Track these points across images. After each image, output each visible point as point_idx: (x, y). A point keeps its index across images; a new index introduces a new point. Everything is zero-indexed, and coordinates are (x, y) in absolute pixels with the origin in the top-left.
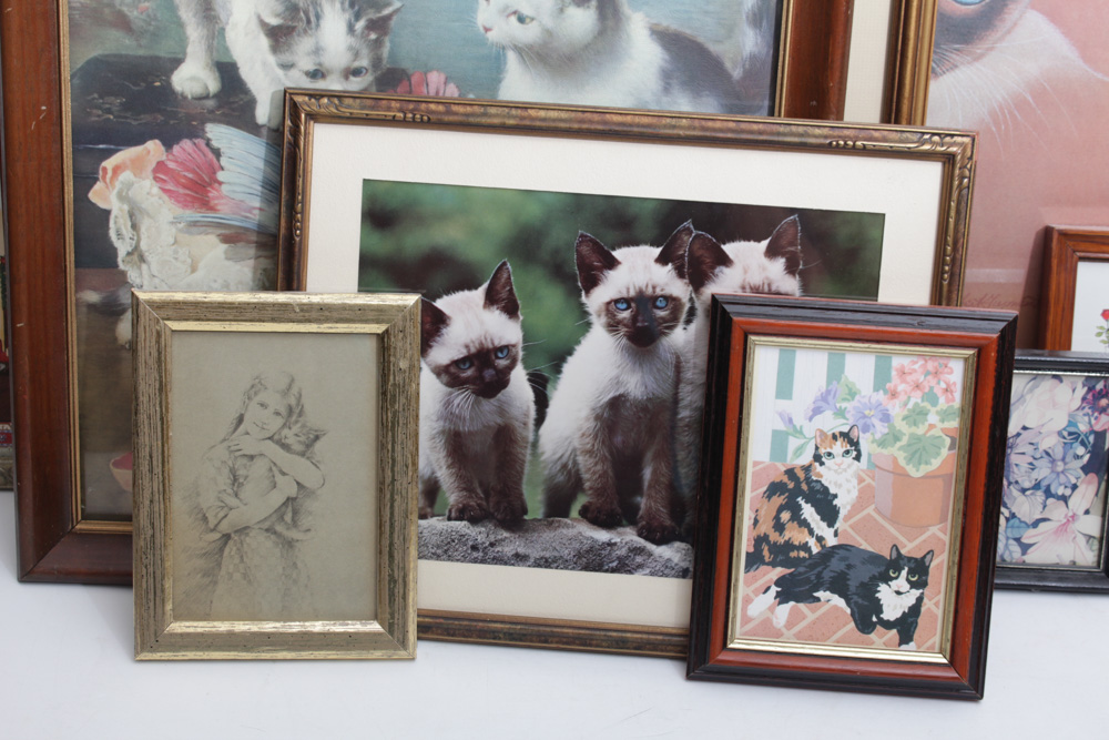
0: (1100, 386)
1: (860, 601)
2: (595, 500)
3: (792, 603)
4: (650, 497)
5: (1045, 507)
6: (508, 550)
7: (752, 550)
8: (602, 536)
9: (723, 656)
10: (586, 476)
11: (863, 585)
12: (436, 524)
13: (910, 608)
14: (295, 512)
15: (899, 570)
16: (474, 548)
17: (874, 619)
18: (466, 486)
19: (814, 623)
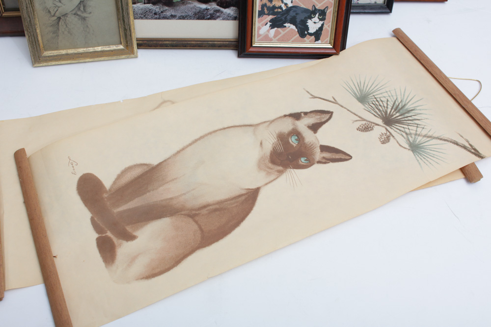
1: (301, 26)
3: (276, 28)
6: (168, 14)
7: (260, 10)
8: (204, 6)
9: (251, 49)
11: (302, 21)
12: (140, 6)
13: (319, 28)
14: (84, 7)
15: (315, 14)
17: (306, 33)
19: (284, 35)
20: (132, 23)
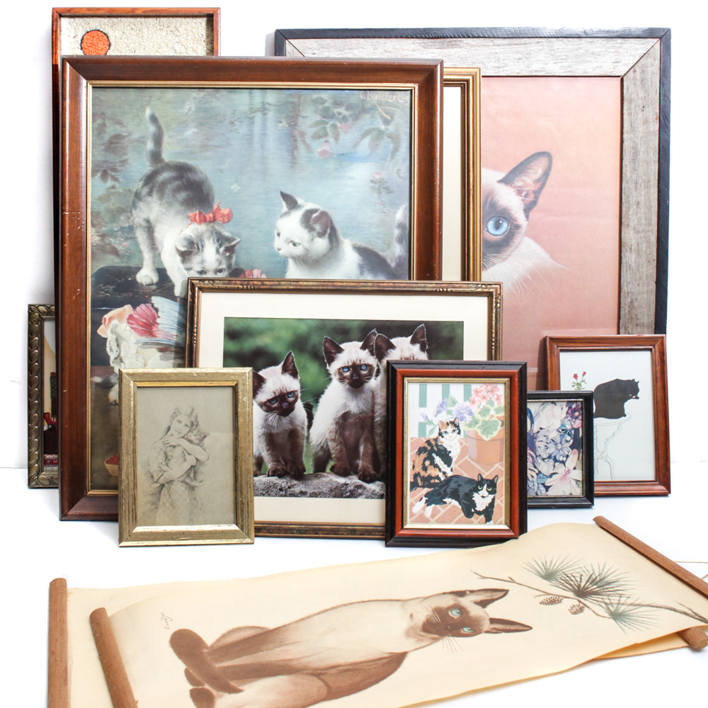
0: (574, 406)
1: (465, 502)
2: (337, 463)
3: (433, 505)
4: (363, 460)
5: (554, 467)
6: (297, 490)
7: (413, 480)
8: (342, 480)
9: (401, 532)
10: (333, 452)
11: (466, 494)
12: (262, 479)
13: (489, 504)
14: (195, 473)
15: (482, 486)
16: (281, 490)
17: (473, 510)
18: (276, 459)
19: (444, 514)
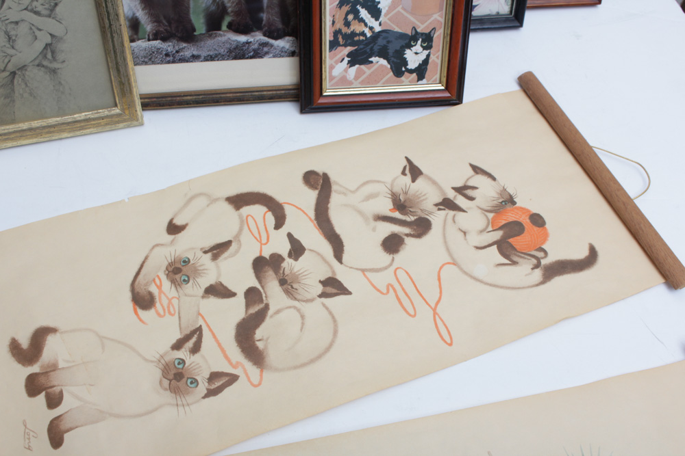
1: (395, 60)
2: (235, 18)
3: (357, 66)
4: (268, 13)
6: (188, 54)
7: (332, 39)
8: (242, 38)
9: (321, 101)
10: (228, 5)
11: (397, 52)
12: (142, 44)
13: (423, 61)
14: (53, 52)
15: (416, 41)
16: (167, 55)
17: (403, 69)
18: (156, 19)
19: (370, 75)
20: (131, 73)
